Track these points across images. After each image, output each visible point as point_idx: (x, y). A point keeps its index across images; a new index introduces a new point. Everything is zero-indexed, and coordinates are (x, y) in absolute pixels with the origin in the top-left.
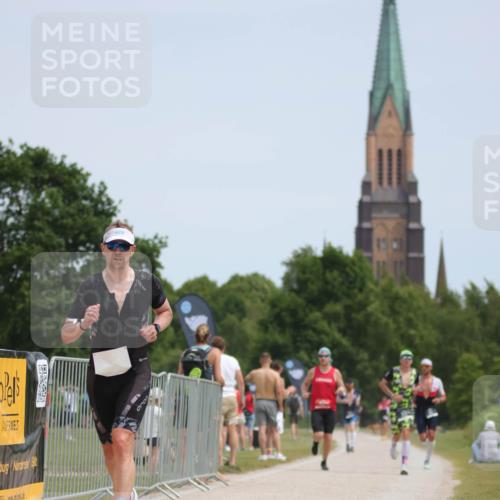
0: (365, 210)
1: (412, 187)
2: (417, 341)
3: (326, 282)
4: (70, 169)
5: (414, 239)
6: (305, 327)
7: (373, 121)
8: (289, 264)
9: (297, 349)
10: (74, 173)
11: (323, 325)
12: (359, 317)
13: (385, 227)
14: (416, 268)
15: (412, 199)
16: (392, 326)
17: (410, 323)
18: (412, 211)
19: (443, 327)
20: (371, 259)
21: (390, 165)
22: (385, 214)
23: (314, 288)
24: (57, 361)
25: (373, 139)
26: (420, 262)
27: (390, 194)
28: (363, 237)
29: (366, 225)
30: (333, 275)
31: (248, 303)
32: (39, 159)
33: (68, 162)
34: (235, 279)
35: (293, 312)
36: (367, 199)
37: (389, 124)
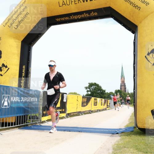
0: (121, 86)
1: (125, 84)
5: (125, 88)
7: (121, 78)
10: (98, 85)
13: (123, 87)
14: (125, 91)
18: (125, 86)
21: (123, 82)
25: (121, 80)
26: (126, 90)
27: (123, 84)
28: (121, 88)
32: (95, 84)
34: (110, 92)
37: (123, 79)
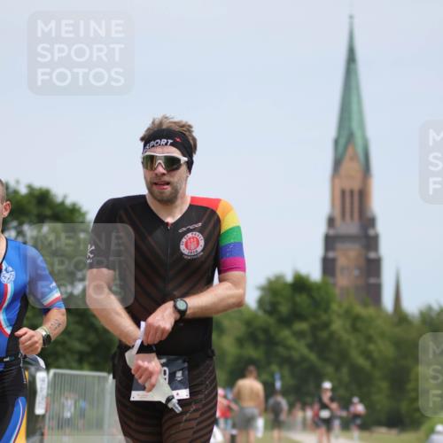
0: (330, 242)
1: (371, 223)
2: (376, 355)
3: (295, 304)
4: (71, 207)
5: (372, 267)
6: (277, 344)
7: (337, 164)
8: (263, 289)
9: (269, 363)
11: (292, 341)
12: (324, 335)
13: (348, 256)
14: (374, 292)
15: (371, 232)
16: (354, 342)
17: (369, 339)
18: (369, 241)
19: (398, 344)
20: (334, 285)
21: (352, 203)
22: (348, 245)
23: (284, 309)
24: (55, 374)
25: (337, 181)
26: (378, 287)
27: (351, 227)
28: (328, 265)
29: (331, 255)
30: (302, 299)
31: (226, 323)
32: (42, 198)
33: (69, 202)
35: (266, 331)
36: (332, 232)
37: (351, 167)
